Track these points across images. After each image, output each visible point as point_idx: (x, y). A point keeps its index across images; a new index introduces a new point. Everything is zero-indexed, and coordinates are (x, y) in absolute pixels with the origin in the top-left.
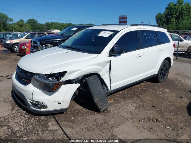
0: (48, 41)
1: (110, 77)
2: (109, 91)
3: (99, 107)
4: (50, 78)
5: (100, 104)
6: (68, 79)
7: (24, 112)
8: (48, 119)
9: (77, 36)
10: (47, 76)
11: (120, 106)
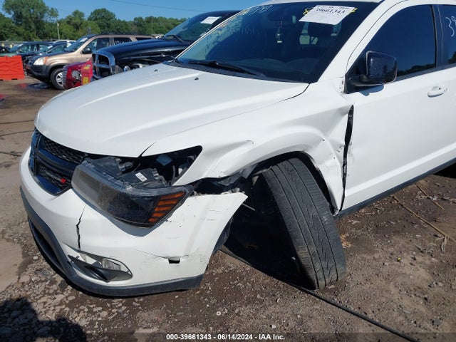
0: (138, 55)
1: (345, 164)
2: (337, 213)
3: (312, 274)
4: (137, 171)
5: (318, 266)
6: (203, 177)
7: (59, 279)
8: (134, 311)
9: (223, 31)
10: (129, 164)
11: (374, 263)
